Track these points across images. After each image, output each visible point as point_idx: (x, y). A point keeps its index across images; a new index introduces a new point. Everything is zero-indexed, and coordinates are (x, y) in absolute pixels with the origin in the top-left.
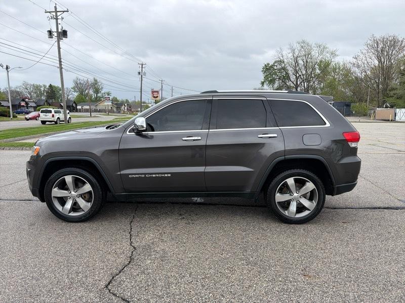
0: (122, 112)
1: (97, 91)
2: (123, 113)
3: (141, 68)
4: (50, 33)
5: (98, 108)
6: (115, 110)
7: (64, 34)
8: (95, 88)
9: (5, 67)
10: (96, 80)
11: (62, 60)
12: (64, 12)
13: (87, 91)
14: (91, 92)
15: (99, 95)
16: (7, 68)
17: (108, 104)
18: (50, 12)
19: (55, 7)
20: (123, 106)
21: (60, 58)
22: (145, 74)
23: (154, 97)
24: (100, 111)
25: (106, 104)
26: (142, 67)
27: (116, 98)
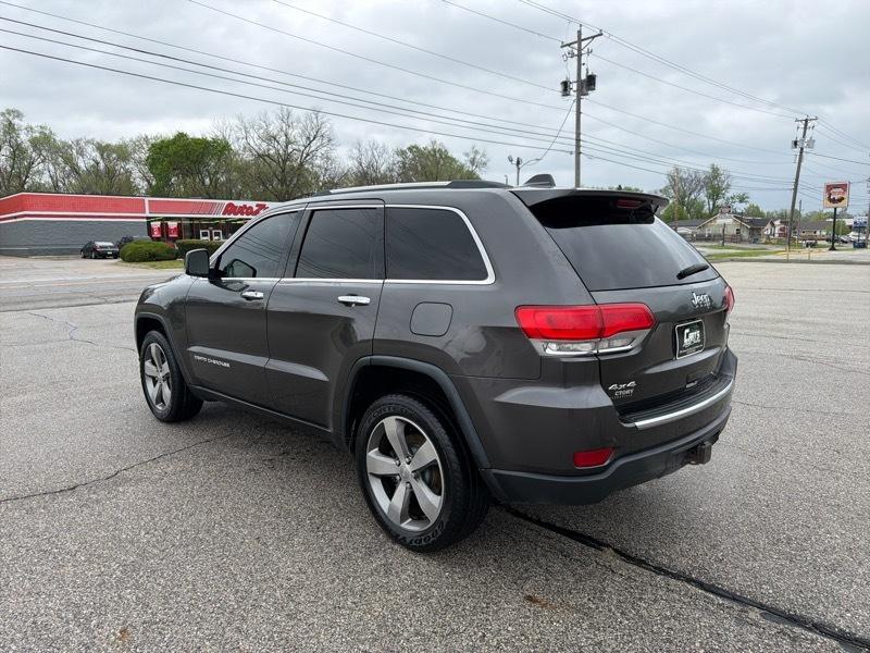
0: (764, 240)
1: (715, 193)
2: (766, 243)
3: (801, 131)
4: (566, 85)
5: (707, 232)
6: (745, 234)
7: (590, 82)
8: (713, 187)
9: (515, 162)
10: (715, 170)
11: (582, 137)
12: (593, 37)
13: (693, 197)
14: (703, 196)
15: (720, 202)
16: (518, 163)
17: (726, 222)
18: (569, 45)
19: (579, 33)
20: (769, 226)
21: (578, 134)
22: (811, 143)
23: (833, 201)
24: (709, 239)
25: (720, 221)
26: (805, 128)
27: (757, 208)
